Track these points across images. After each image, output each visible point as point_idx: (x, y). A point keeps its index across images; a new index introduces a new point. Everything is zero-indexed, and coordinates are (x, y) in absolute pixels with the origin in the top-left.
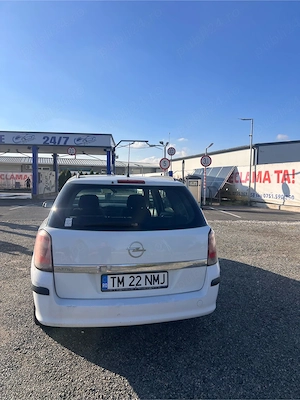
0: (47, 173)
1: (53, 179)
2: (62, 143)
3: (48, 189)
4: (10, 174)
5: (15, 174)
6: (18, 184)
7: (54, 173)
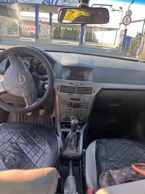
0: (45, 26)
1: (49, 30)
2: (54, 4)
3: (46, 37)
4: (28, 26)
5: (30, 27)
6: (32, 33)
7: (50, 26)
